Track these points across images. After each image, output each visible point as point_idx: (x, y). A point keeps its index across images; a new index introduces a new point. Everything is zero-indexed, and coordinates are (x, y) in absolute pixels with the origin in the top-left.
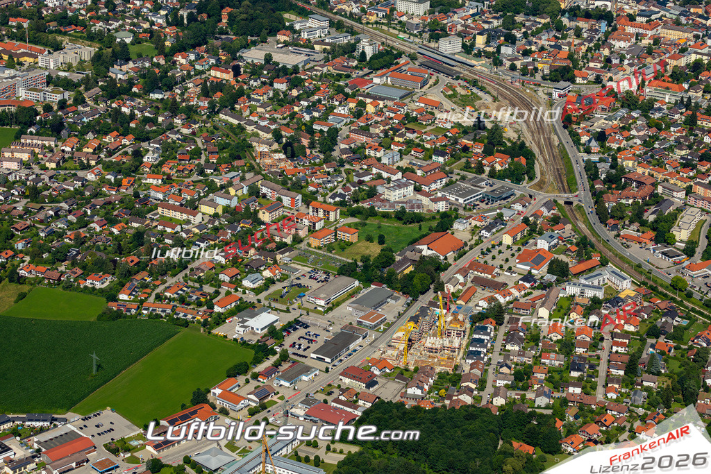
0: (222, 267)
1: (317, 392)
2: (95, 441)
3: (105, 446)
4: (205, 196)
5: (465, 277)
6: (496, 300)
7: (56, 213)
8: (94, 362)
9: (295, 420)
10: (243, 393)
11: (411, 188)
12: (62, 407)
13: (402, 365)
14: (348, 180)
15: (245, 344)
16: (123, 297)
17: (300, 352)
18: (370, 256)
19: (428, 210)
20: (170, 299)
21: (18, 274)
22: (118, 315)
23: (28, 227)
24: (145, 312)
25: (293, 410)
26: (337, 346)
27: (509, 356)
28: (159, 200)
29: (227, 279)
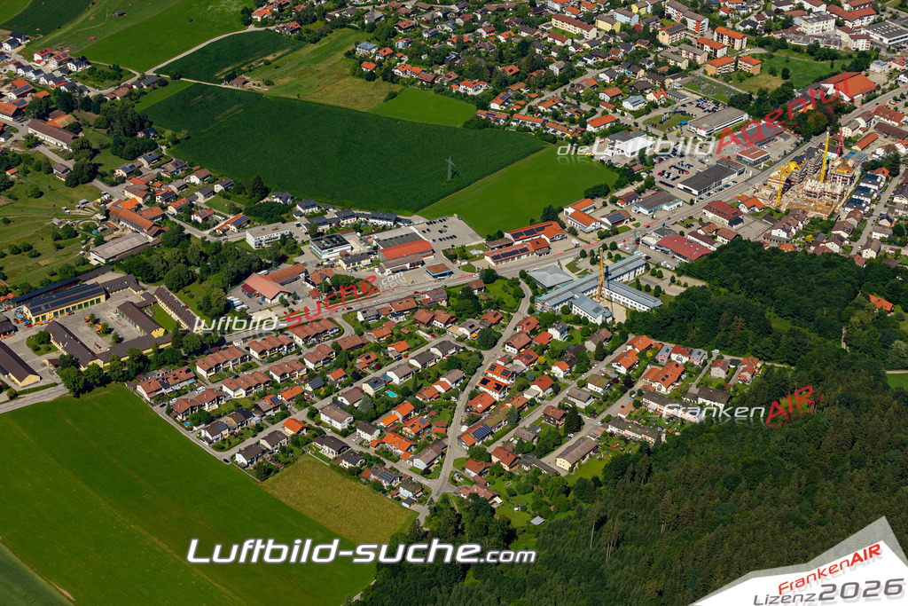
0: (605, 86)
1: (676, 223)
2: (434, 246)
3: (444, 251)
4: (605, 12)
5: (868, 121)
6: (895, 149)
7: (445, 15)
8: (450, 169)
9: (646, 249)
10: (596, 216)
11: (833, 22)
12: (408, 209)
13: (773, 206)
14: (765, 9)
15: (611, 166)
16: (494, 106)
17: (669, 181)
18: (767, 89)
19: (847, 48)
20: (543, 114)
21: (393, 72)
22: (485, 124)
23: (413, 27)
24: (514, 124)
25: (645, 238)
26: (707, 179)
27: (894, 209)
28: (556, 11)
29: (607, 98)
